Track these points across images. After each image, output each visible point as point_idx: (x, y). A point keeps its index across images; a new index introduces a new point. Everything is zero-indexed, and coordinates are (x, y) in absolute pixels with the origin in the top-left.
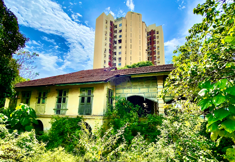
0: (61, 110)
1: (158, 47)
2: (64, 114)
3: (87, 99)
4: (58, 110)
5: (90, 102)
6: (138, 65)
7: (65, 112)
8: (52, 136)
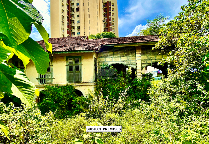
0: (46, 80)
1: (113, 19)
2: (51, 83)
3: (75, 67)
4: (43, 79)
5: (79, 70)
6: (103, 35)
7: (52, 81)
8: (50, 104)
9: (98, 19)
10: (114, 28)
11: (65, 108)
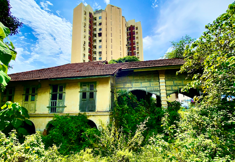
0: (57, 108)
1: (138, 43)
2: (62, 112)
3: (89, 94)
4: (53, 108)
5: (93, 98)
6: (125, 60)
7: (63, 110)
8: (57, 137)
9: (121, 43)
10: (138, 52)
11: (74, 141)
